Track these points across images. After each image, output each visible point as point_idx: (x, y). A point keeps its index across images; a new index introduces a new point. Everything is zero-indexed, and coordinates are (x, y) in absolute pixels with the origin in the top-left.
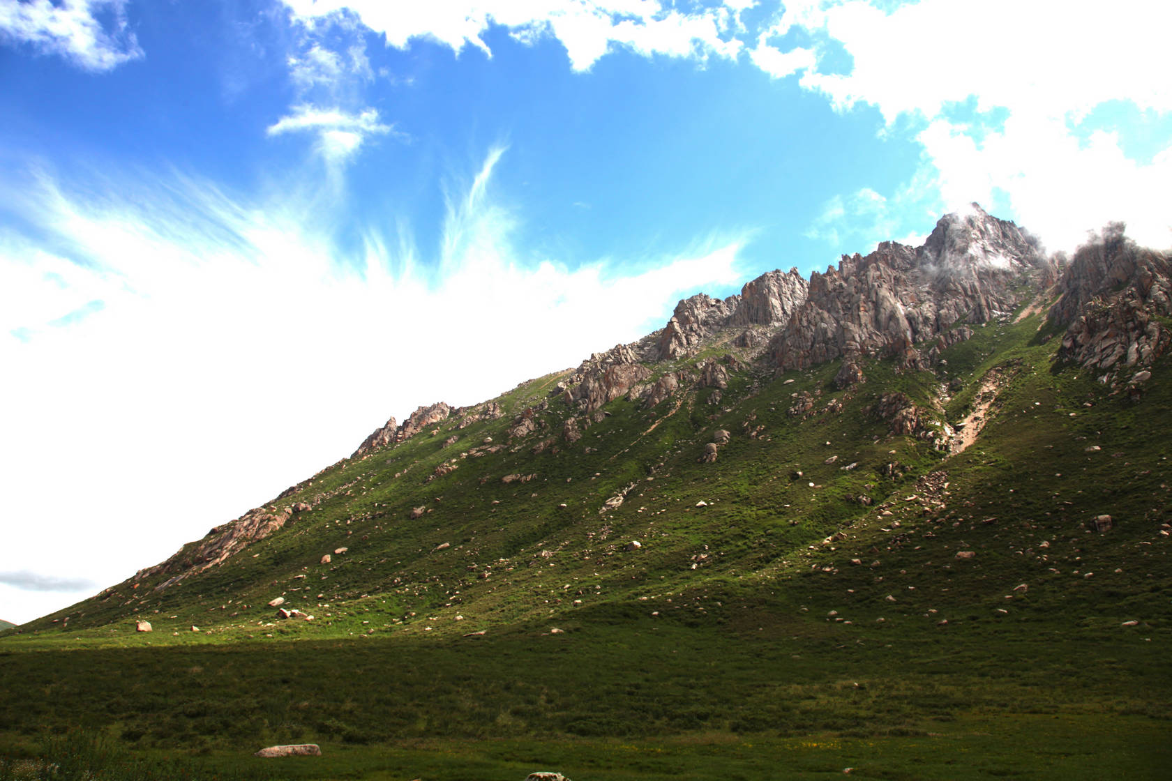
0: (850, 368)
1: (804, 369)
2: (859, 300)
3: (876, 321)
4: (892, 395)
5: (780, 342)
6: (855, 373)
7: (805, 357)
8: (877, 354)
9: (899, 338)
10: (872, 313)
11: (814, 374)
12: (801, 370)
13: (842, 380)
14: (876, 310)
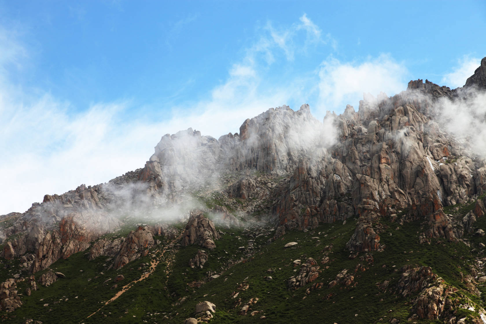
0: (365, 232)
1: (310, 229)
2: (381, 150)
3: (400, 177)
4: (416, 269)
5: (283, 195)
6: (372, 239)
7: (312, 216)
8: (400, 216)
9: (427, 199)
10: (395, 166)
11: (321, 236)
12: (306, 230)
13: (356, 247)
14: (401, 163)
